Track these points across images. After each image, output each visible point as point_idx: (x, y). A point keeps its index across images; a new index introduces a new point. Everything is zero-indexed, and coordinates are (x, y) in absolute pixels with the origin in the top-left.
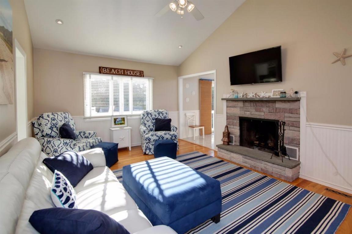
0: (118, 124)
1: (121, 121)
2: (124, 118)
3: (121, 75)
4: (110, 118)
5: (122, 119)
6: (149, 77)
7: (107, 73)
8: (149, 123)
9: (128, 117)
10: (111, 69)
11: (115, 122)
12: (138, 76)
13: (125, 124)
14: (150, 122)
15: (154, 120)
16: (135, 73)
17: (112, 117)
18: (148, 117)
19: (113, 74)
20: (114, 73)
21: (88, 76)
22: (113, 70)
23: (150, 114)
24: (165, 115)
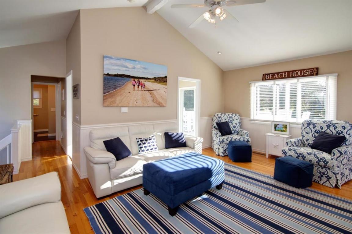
0: (279, 131)
1: (283, 128)
2: (286, 125)
3: (285, 78)
4: (271, 123)
5: (283, 126)
6: (328, 73)
7: (269, 79)
8: (308, 136)
9: (291, 125)
10: (273, 74)
11: (275, 128)
12: (308, 76)
13: (286, 132)
14: (310, 135)
15: (317, 133)
16: (304, 73)
17: (273, 122)
18: (308, 127)
19: (276, 79)
20: (277, 77)
21: (253, 84)
22: (276, 75)
23: (314, 124)
24: (339, 129)
